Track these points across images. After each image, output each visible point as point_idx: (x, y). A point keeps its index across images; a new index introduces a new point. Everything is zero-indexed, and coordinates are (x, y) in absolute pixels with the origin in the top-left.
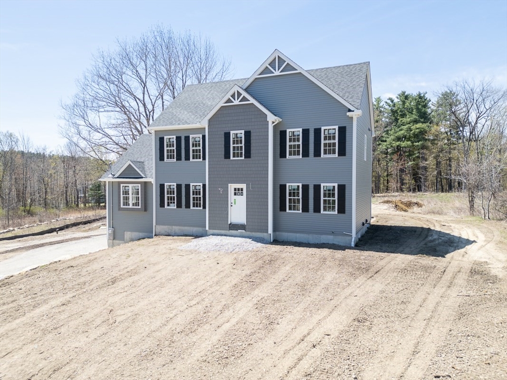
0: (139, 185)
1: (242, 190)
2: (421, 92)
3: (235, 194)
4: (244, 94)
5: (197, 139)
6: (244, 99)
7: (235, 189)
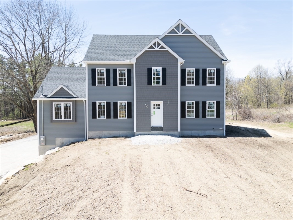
0: (71, 103)
1: (159, 105)
3: (154, 108)
4: (162, 44)
5: (123, 72)
6: (162, 47)
7: (154, 105)
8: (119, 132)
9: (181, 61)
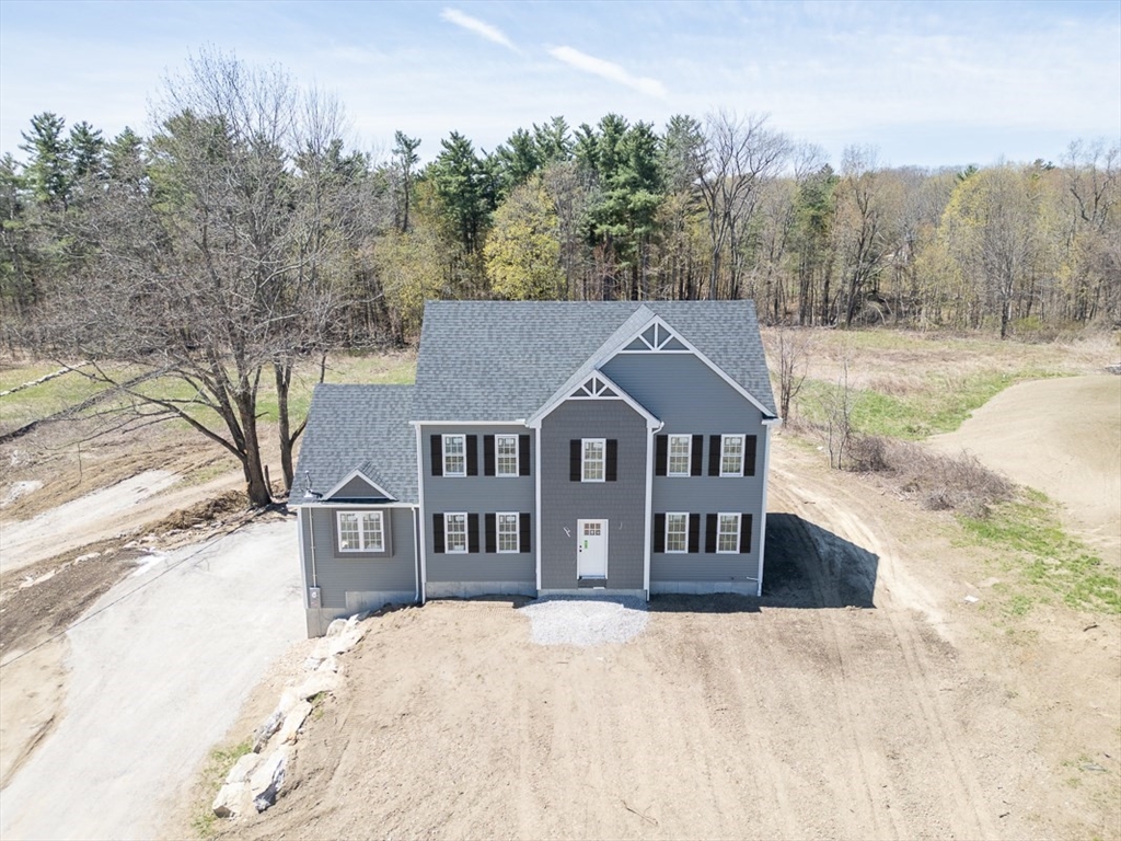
0: (381, 513)
1: (598, 526)
2: (645, 123)
3: (586, 533)
4: (608, 384)
5: (510, 442)
6: (609, 392)
7: (586, 526)
8: (498, 583)
9: (653, 425)
